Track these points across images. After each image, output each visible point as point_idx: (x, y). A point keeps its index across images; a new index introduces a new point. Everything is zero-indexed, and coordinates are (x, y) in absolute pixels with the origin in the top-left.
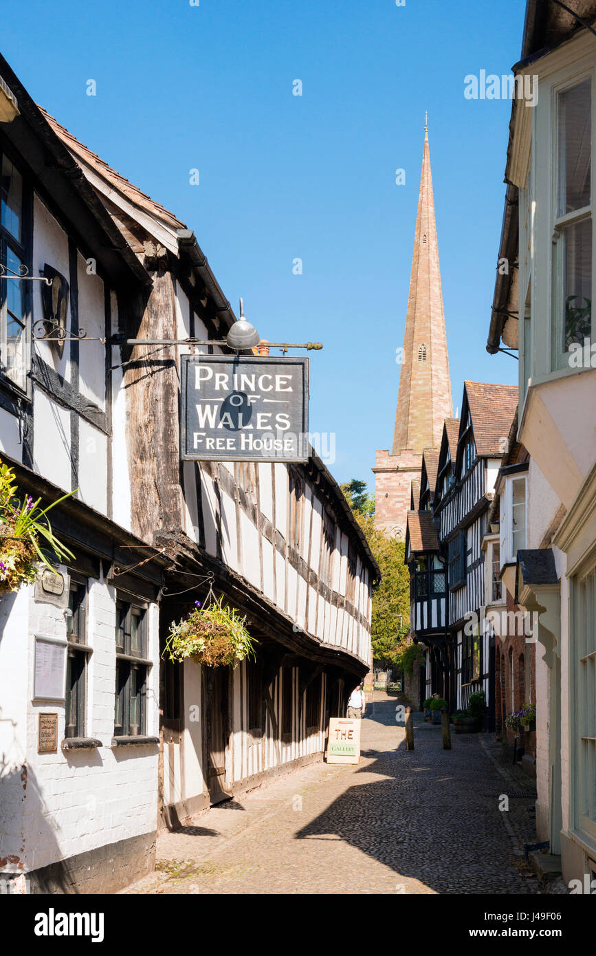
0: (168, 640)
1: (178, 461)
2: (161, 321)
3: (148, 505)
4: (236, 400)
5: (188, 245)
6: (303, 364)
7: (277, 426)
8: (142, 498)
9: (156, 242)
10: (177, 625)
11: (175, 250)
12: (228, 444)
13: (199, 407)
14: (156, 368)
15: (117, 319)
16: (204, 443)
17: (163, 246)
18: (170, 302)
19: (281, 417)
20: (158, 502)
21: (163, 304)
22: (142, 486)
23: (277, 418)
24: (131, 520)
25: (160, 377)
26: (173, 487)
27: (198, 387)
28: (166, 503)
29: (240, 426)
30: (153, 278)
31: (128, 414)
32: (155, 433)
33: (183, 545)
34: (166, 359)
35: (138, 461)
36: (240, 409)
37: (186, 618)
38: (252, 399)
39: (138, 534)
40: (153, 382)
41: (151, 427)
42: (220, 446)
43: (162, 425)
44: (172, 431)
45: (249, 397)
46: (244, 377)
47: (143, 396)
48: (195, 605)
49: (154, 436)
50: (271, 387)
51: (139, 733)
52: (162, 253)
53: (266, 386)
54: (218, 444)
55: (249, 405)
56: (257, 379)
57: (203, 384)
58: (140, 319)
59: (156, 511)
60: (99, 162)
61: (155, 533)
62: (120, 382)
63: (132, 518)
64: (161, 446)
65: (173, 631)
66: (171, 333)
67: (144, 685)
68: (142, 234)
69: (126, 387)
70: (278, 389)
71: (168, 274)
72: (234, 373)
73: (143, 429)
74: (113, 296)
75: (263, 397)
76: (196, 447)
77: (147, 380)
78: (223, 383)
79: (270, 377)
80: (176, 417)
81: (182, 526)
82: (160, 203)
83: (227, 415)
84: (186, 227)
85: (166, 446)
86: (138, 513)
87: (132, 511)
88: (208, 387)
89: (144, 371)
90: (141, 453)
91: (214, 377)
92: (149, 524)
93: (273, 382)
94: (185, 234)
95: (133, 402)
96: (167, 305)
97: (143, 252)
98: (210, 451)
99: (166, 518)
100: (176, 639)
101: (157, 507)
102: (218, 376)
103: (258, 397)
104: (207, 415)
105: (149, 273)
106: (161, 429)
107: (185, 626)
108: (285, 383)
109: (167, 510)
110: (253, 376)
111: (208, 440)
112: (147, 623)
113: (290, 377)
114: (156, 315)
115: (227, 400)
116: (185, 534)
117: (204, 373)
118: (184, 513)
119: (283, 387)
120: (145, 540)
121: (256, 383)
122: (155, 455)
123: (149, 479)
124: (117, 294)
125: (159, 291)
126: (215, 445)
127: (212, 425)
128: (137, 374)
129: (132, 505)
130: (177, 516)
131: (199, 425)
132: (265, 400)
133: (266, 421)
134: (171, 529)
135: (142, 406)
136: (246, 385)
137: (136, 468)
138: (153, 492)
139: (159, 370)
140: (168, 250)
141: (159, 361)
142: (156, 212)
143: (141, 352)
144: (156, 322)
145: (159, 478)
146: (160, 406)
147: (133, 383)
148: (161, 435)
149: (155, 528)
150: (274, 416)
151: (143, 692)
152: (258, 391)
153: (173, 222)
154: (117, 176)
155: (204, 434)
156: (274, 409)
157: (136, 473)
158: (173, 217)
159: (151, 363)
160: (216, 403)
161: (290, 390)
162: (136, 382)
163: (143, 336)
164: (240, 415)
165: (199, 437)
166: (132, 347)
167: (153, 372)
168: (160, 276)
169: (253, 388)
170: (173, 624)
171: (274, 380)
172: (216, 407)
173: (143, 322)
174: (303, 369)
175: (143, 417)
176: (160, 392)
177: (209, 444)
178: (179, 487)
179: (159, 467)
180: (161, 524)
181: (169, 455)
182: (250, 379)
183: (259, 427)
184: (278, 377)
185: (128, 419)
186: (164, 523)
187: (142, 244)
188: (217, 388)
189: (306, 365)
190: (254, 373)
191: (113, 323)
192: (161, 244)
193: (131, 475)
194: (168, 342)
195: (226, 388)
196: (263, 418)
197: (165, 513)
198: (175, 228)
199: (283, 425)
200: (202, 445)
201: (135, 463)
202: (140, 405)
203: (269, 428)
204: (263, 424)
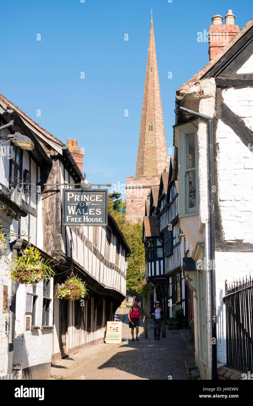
0: (57, 291)
1: (60, 225)
2: (56, 176)
3: (49, 241)
4: (82, 204)
5: (65, 152)
6: (106, 191)
7: (96, 213)
8: (47, 239)
9: (54, 150)
10: (60, 285)
11: (61, 153)
12: (79, 220)
13: (69, 207)
14: (53, 193)
15: (40, 176)
16: (71, 219)
17: (57, 152)
18: (59, 170)
19: (98, 210)
20: (53, 240)
21: (56, 170)
22: (47, 234)
23: (97, 210)
24: (43, 247)
25: (55, 196)
26: (59, 235)
27: (68, 200)
28: (56, 240)
29: (83, 213)
30: (53, 162)
31: (43, 209)
32: (53, 216)
33: (62, 256)
34: (57, 189)
35: (46, 225)
36: (83, 207)
37: (64, 283)
38: (87, 204)
39: (45, 252)
40: (52, 198)
41: (51, 214)
42: (76, 221)
43: (55, 213)
44: (59, 215)
45: (87, 203)
46: (85, 196)
47: (48, 203)
48: (67, 278)
49: (52, 217)
50: (94, 200)
51: (46, 325)
52: (57, 154)
53: (92, 199)
54: (75, 220)
55: (86, 206)
56: (89, 197)
57: (70, 199)
58: (48, 176)
59: (52, 243)
60: (36, 124)
61: (52, 251)
62: (40, 197)
63: (44, 246)
64: (54, 220)
65: (59, 287)
66: (59, 180)
67: (48, 308)
68: (49, 147)
69: (42, 199)
70: (97, 200)
71: (58, 160)
72: (81, 195)
73: (48, 214)
74: (39, 168)
75: (91, 203)
76: (67, 221)
77: (50, 197)
78: (77, 198)
79: (94, 196)
80: (60, 210)
81: (62, 248)
82: (56, 137)
83: (79, 209)
84: (65, 145)
85: (56, 220)
86: (46, 244)
87: (44, 243)
88: (72, 200)
89: (49, 194)
90: (47, 222)
91: (74, 196)
92: (50, 248)
93: (95, 198)
94: (65, 148)
95: (45, 205)
96: (58, 171)
97: (49, 154)
98: (73, 222)
99: (56, 246)
100: (60, 290)
101: (53, 242)
102: (76, 196)
103: (90, 203)
104: (71, 210)
105: (52, 160)
106: (55, 214)
107: (63, 285)
108: (99, 198)
109: (56, 243)
110: (88, 196)
111: (72, 218)
112: (50, 285)
113: (101, 196)
114: (54, 175)
115: (79, 204)
116: (62, 251)
117: (71, 195)
118: (62, 244)
119: (98, 199)
120: (48, 254)
121: (89, 198)
122: (52, 223)
123: (50, 232)
124: (40, 167)
125: (55, 166)
126: (74, 220)
127: (73, 213)
128: (47, 195)
129: (44, 241)
130: (60, 245)
131: (69, 213)
132: (92, 204)
133: (92, 211)
134: (58, 250)
135: (48, 206)
136: (86, 199)
137: (45, 228)
138: (51, 237)
139: (54, 194)
140: (59, 153)
141: (54, 190)
142: (55, 140)
143: (48, 188)
144: (54, 177)
145: (53, 231)
146: (55, 206)
147: (45, 198)
148: (55, 216)
149: (52, 249)
150: (95, 210)
151: (48, 310)
152: (90, 201)
153: (61, 144)
154: (42, 129)
155: (70, 216)
156: (95, 207)
157: (45, 230)
158: (61, 142)
159: (52, 191)
160: (75, 205)
161: (101, 200)
162: (46, 198)
163: (49, 182)
164: (83, 210)
165: (69, 218)
166: (45, 186)
167: (52, 194)
168: (55, 161)
169: (88, 200)
170: (59, 285)
171: (95, 197)
172: (75, 207)
173: (49, 177)
174: (106, 193)
175: (48, 210)
176: (54, 201)
177: (72, 220)
178: (60, 235)
179: (53, 227)
180: (54, 248)
181: (57, 223)
182: (87, 197)
183: (90, 214)
184: (97, 196)
185: (43, 210)
186: (55, 248)
187: (50, 150)
188: (75, 200)
189: (107, 192)
190: (88, 195)
191: (38, 177)
192: (56, 151)
193: (43, 230)
194: (58, 184)
195: (78, 200)
196: (91, 210)
197: (56, 244)
198: (62, 146)
199: (99, 213)
200: (70, 220)
201: (45, 226)
202: (47, 206)
203: (94, 214)
204: (92, 213)
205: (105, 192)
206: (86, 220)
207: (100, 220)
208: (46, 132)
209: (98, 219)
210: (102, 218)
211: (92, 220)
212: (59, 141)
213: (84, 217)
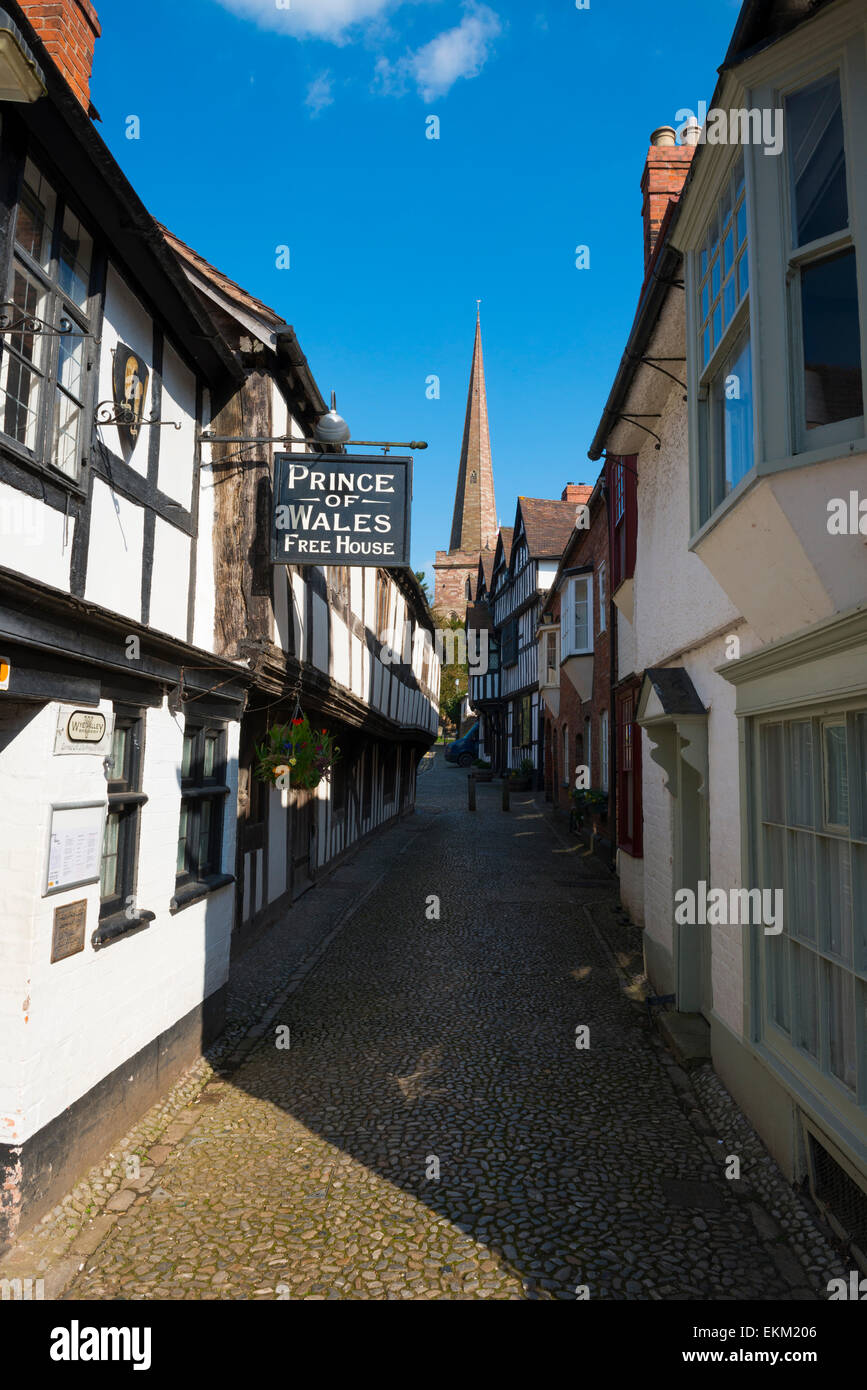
1: (268, 565)
2: (256, 419)
3: (234, 612)
4: (333, 501)
5: (285, 342)
6: (406, 464)
7: (376, 528)
8: (228, 604)
9: (253, 338)
11: (272, 346)
12: (323, 546)
13: (292, 508)
15: (209, 417)
16: (297, 545)
17: (260, 342)
19: (381, 519)
20: (245, 608)
21: (258, 401)
22: (228, 591)
23: (377, 519)
25: (252, 476)
27: (291, 486)
28: (253, 610)
29: (336, 528)
30: (246, 376)
31: (216, 515)
32: (244, 535)
33: (271, 656)
35: (225, 564)
36: (336, 510)
38: (349, 499)
40: (244, 480)
41: (240, 529)
42: (314, 549)
43: (252, 527)
44: (263, 533)
45: (347, 497)
46: (342, 477)
47: (232, 495)
49: (243, 538)
50: (371, 487)
52: (259, 349)
53: (365, 486)
54: (312, 546)
55: (346, 505)
56: (356, 478)
57: (297, 483)
59: (242, 618)
60: (199, 259)
61: (240, 642)
63: (216, 625)
64: (250, 548)
66: (266, 430)
68: (238, 331)
69: (215, 485)
70: (378, 489)
72: (331, 472)
73: (232, 531)
74: (206, 392)
75: (362, 498)
76: (287, 549)
77: (238, 478)
78: (319, 482)
79: (370, 477)
80: (268, 518)
81: (270, 634)
82: (258, 297)
83: (322, 515)
84: (284, 322)
85: (256, 549)
86: (222, 620)
87: (216, 618)
88: (302, 486)
89: (235, 469)
90: (226, 556)
91: (309, 476)
92: (234, 633)
93: (373, 482)
94: (283, 329)
95: (222, 502)
96: (262, 402)
97: (239, 348)
98: (303, 554)
99: (251, 626)
101: (244, 614)
102: (313, 475)
103: (357, 497)
104: (300, 516)
105: (243, 368)
106: (251, 531)
108: (386, 483)
109: (254, 617)
110: (352, 476)
111: (300, 542)
113: (391, 477)
114: (251, 412)
115: (323, 500)
116: (272, 643)
117: (299, 472)
119: (382, 486)
121: (355, 483)
122: (244, 558)
123: (236, 584)
125: (253, 388)
126: (308, 547)
127: (306, 526)
128: (228, 472)
129: (216, 611)
130: (264, 624)
131: (291, 526)
132: (364, 501)
134: (258, 637)
135: (232, 506)
136: (344, 484)
137: (222, 572)
138: (240, 598)
139: (251, 470)
140: (265, 346)
141: (252, 459)
142: (255, 308)
143: (232, 449)
144: (250, 421)
145: (246, 583)
146: (252, 507)
147: (223, 482)
148: (251, 537)
149: (240, 636)
150: (373, 518)
152: (356, 491)
153: (272, 318)
154: (215, 272)
155: (296, 536)
156: (374, 510)
157: (222, 579)
158: (272, 312)
159: (243, 464)
160: (310, 503)
161: (391, 490)
162: (226, 480)
163: (235, 433)
164: (337, 516)
165: (291, 539)
166: (223, 444)
167: (245, 471)
168: (254, 373)
169: (351, 488)
171: (374, 479)
172: (310, 508)
173: (236, 419)
174: (406, 468)
175: (232, 518)
176: (251, 491)
177: (302, 546)
179: (246, 571)
180: (247, 632)
182: (349, 479)
183: (357, 529)
184: (378, 477)
185: (215, 520)
186: (251, 632)
187: (239, 339)
188: (313, 487)
189: (409, 465)
190: (352, 473)
191: (203, 421)
192: (258, 340)
193: (217, 578)
194: (261, 439)
195: (322, 487)
196: (361, 519)
197: (252, 621)
198: (273, 324)
199: (384, 527)
200: (294, 548)
201: (222, 566)
202: (229, 504)
203: (368, 530)
204: (361, 526)
205: (404, 466)
206: (343, 547)
207: (386, 548)
208: (231, 283)
209: (382, 547)
210: (392, 544)
211: (361, 547)
212: (266, 308)
213: (339, 538)
